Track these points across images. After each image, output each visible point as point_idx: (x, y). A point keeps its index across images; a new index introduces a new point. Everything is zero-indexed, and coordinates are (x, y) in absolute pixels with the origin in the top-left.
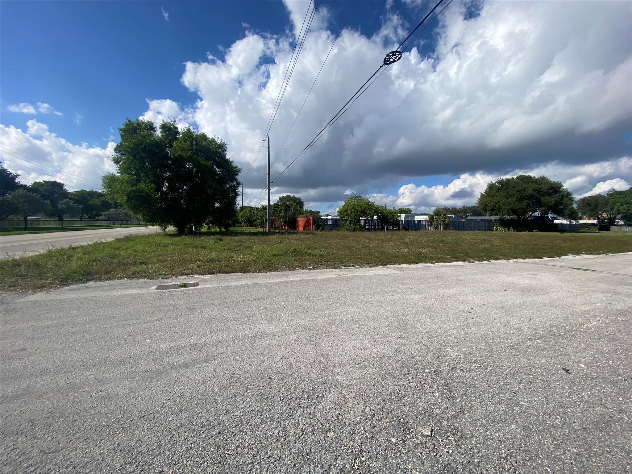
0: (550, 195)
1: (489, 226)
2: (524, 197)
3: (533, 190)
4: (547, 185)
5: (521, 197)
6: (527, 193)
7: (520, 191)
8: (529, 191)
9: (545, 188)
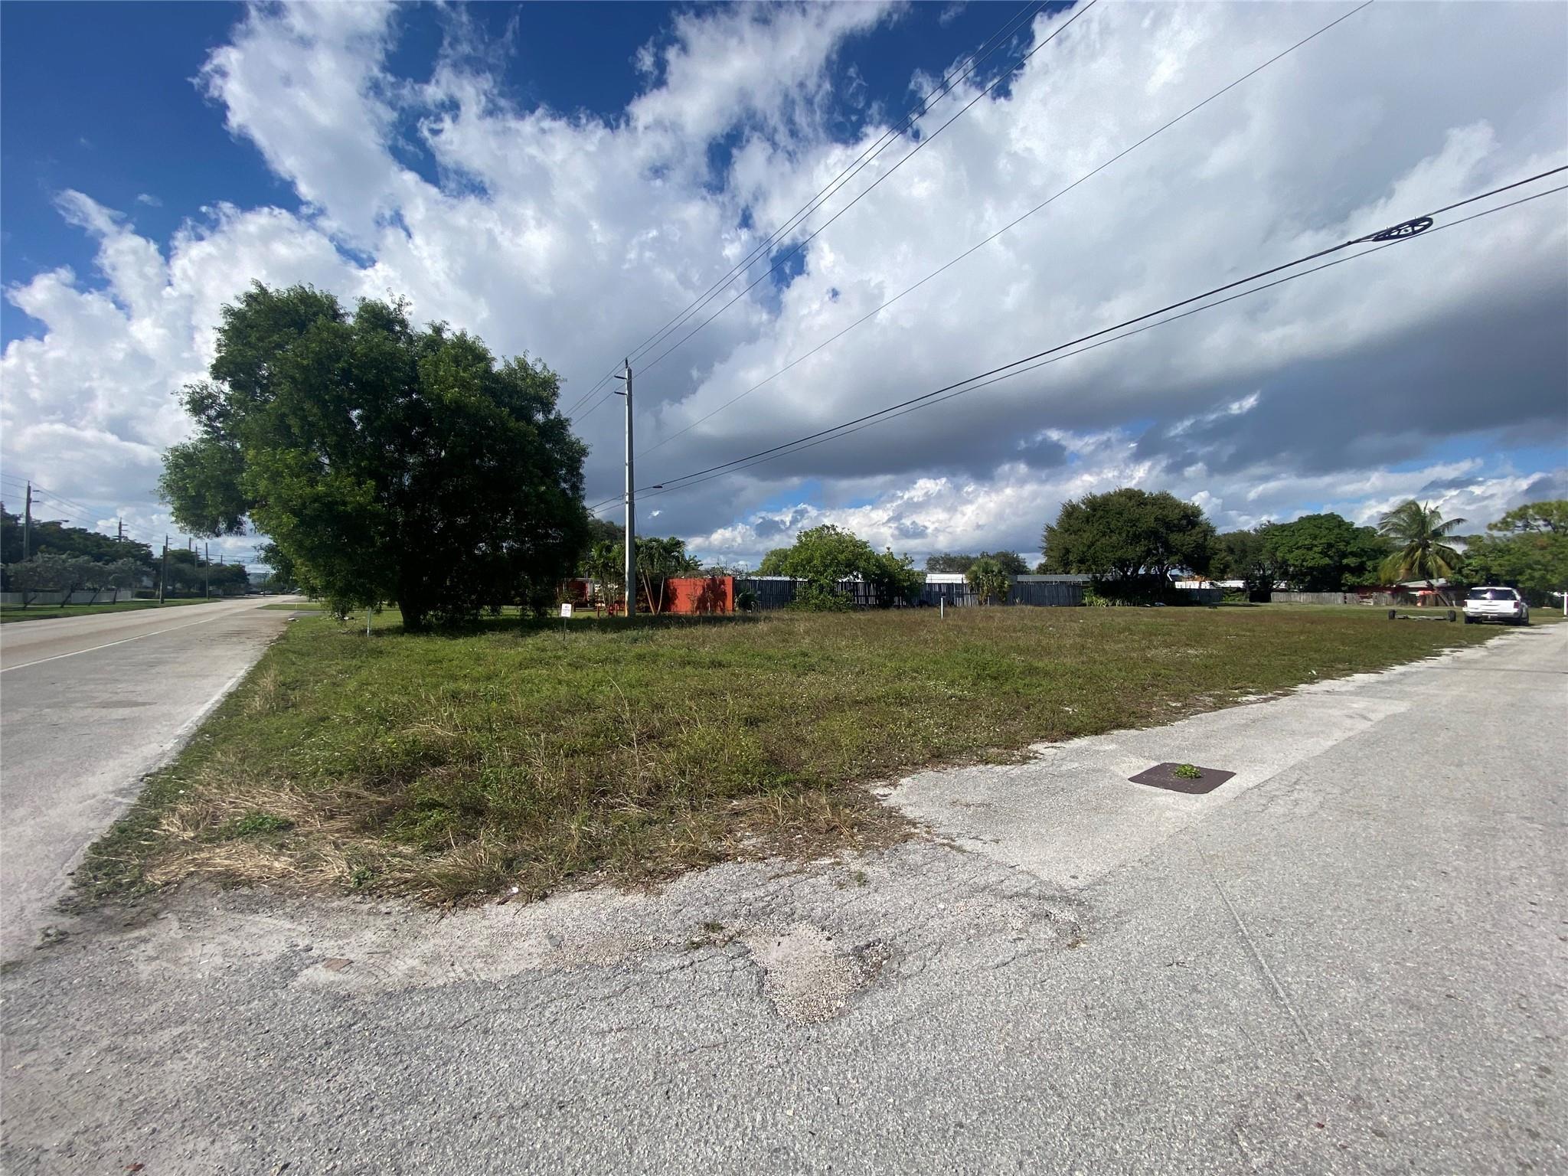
0: (1181, 530)
1: (1074, 596)
2: (1140, 535)
3: (1156, 519)
4: (1177, 511)
5: (1134, 534)
6: (1143, 526)
7: (1134, 522)
8: (1149, 522)
9: (1174, 516)
